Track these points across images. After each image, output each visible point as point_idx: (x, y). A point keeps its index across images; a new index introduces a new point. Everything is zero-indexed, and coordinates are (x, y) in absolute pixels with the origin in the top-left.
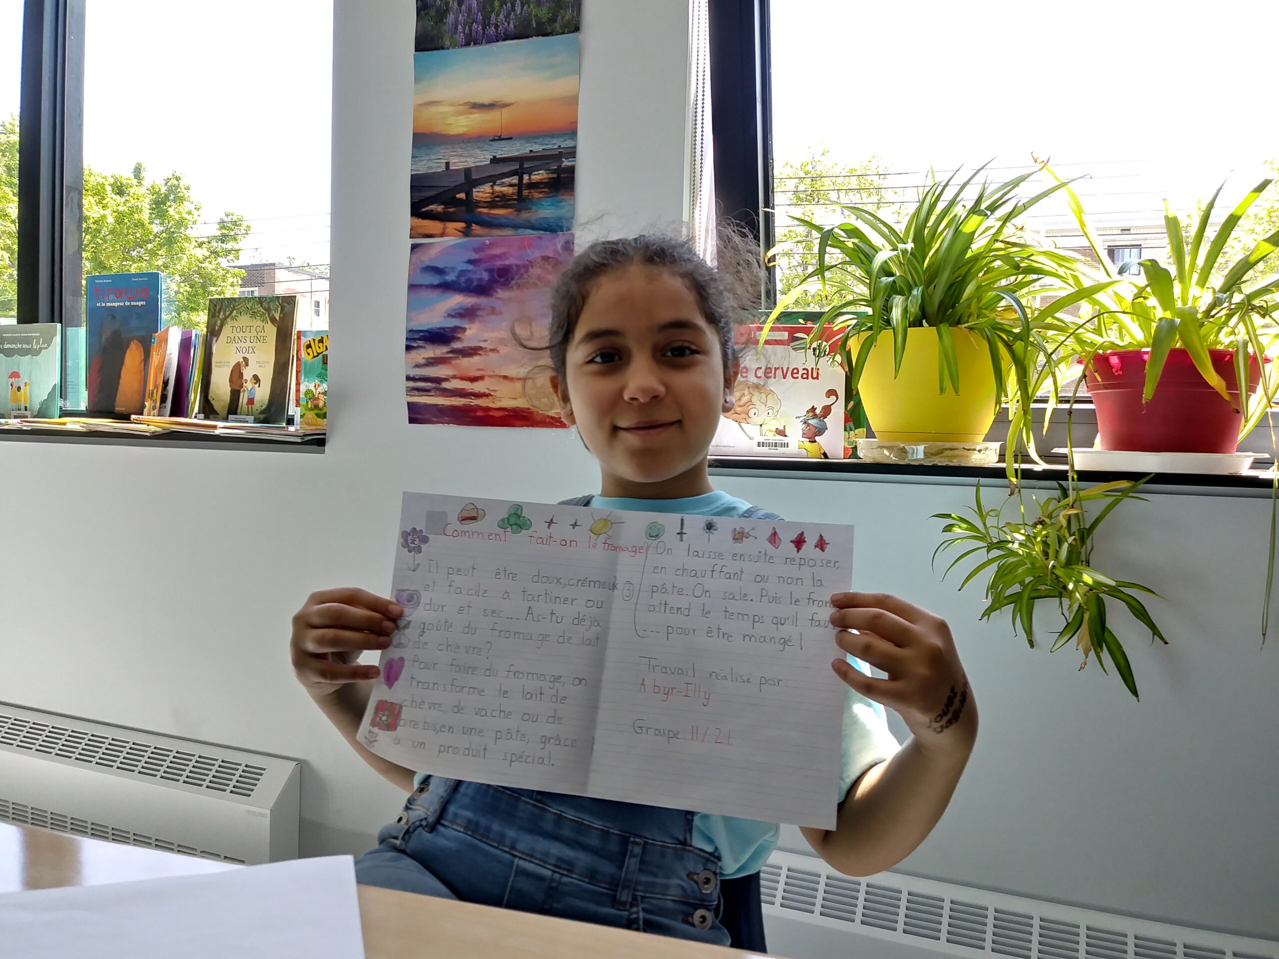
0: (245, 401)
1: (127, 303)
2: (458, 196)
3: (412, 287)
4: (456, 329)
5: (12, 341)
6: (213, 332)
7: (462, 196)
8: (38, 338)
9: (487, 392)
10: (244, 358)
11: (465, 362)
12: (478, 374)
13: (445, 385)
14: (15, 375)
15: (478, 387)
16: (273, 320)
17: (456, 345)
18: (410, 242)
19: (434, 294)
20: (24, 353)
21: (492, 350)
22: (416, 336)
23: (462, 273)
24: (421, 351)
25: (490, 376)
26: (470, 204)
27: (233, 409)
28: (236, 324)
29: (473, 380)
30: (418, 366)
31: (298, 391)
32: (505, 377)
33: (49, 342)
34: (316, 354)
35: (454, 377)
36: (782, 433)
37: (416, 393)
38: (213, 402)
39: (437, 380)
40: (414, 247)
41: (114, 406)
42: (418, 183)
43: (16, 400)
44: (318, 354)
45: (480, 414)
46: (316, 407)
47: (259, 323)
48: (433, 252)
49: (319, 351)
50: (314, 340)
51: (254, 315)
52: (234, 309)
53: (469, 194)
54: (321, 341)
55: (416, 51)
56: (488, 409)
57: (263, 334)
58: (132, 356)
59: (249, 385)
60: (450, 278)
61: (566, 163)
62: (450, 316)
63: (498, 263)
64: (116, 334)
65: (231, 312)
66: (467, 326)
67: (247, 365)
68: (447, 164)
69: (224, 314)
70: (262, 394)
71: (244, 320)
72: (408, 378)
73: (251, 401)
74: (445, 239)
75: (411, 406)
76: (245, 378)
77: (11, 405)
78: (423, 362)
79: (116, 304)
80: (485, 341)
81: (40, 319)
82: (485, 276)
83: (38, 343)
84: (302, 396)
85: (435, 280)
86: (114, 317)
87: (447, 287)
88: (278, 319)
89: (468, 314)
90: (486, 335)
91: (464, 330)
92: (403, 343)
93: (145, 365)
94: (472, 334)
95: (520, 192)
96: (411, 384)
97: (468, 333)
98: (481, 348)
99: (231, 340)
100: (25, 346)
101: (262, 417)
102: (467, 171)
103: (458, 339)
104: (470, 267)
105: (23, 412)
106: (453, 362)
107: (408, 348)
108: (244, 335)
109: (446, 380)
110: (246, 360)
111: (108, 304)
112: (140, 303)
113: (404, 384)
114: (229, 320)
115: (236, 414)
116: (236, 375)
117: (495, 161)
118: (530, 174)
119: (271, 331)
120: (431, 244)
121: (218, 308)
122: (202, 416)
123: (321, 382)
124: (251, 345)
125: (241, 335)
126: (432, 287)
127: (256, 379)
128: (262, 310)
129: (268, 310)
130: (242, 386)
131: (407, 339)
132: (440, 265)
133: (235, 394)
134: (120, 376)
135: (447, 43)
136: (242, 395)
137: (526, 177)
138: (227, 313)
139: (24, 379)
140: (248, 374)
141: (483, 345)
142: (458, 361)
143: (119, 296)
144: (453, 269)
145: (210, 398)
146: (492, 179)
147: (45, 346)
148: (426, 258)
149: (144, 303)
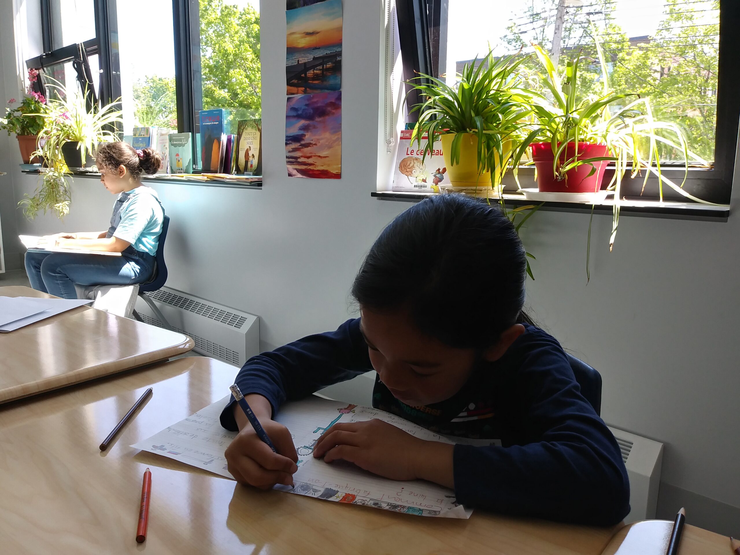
1: (213, 123)
3: (288, 117)
4: (302, 135)
5: (177, 140)
6: (239, 135)
7: (303, 75)
8: (184, 139)
9: (313, 163)
10: (249, 147)
11: (306, 150)
12: (310, 155)
13: (299, 160)
14: (177, 155)
15: (310, 161)
16: (258, 129)
17: (303, 142)
18: (287, 97)
19: (293, 120)
20: (180, 145)
21: (314, 144)
22: (289, 139)
23: (304, 110)
24: (291, 145)
25: (314, 156)
26: (306, 79)
28: (247, 131)
29: (308, 157)
30: (289, 152)
32: (319, 156)
33: (187, 141)
35: (302, 156)
36: (424, 181)
38: (239, 166)
39: (296, 158)
40: (289, 99)
41: (210, 167)
42: (289, 70)
43: (178, 166)
45: (311, 173)
47: (254, 131)
48: (294, 102)
51: (252, 127)
52: (246, 125)
53: (306, 75)
55: (287, 10)
56: (313, 170)
57: (255, 136)
58: (215, 146)
59: (251, 159)
60: (300, 112)
61: (338, 59)
62: (300, 129)
63: (316, 105)
64: (210, 136)
66: (306, 134)
67: (250, 150)
70: (255, 162)
71: (249, 130)
73: (251, 166)
74: (298, 95)
77: (177, 168)
78: (291, 150)
79: (209, 124)
80: (312, 140)
81: (185, 131)
82: (311, 111)
85: (295, 113)
86: (209, 129)
87: (299, 117)
89: (305, 128)
90: (313, 138)
91: (305, 135)
92: (284, 142)
94: (308, 137)
95: (323, 72)
96: (288, 160)
97: (307, 137)
98: (311, 144)
100: (180, 143)
101: (255, 172)
102: (305, 64)
103: (303, 140)
104: (306, 108)
105: (180, 171)
106: (301, 150)
107: (286, 144)
109: (299, 158)
111: (207, 124)
113: (285, 160)
114: (244, 129)
115: (247, 171)
116: (247, 154)
117: (314, 58)
118: (326, 65)
119: (258, 135)
120: (294, 97)
121: (241, 125)
122: (236, 173)
124: (251, 141)
125: (249, 136)
126: (294, 117)
127: (253, 155)
128: (255, 125)
129: (257, 125)
130: (248, 159)
131: (286, 140)
132: (296, 107)
133: (247, 162)
134: (211, 156)
135: (297, 5)
137: (325, 66)
138: (244, 127)
139: (180, 156)
140: (250, 154)
141: (311, 142)
143: (210, 120)
144: (301, 108)
145: (238, 164)
146: (313, 67)
147: (186, 142)
148: (293, 103)
149: (218, 123)
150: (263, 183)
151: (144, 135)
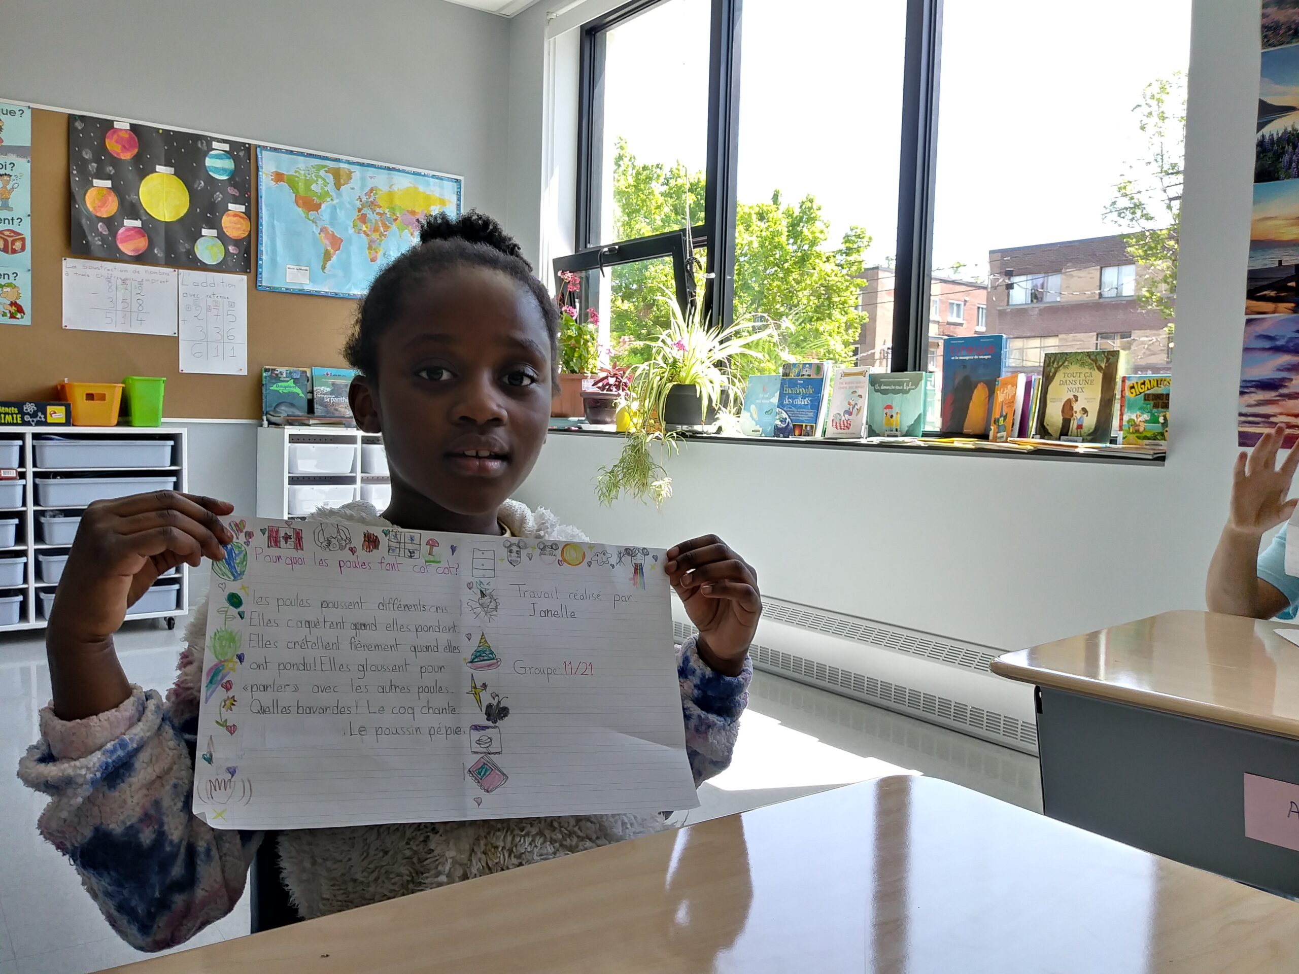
0: (1075, 426)
1: (976, 357)
2: (1289, 284)
3: (1246, 350)
4: (1283, 379)
5: (886, 384)
6: (1048, 379)
7: (1293, 284)
8: (908, 382)
10: (1074, 396)
11: (1291, 403)
13: (1272, 419)
14: (889, 407)
16: (1099, 368)
17: (1284, 391)
18: (1245, 318)
19: (1266, 355)
20: (896, 392)
22: (1249, 385)
23: (1291, 339)
24: (1253, 395)
27: (1065, 432)
28: (1067, 371)
29: (1297, 416)
30: (1250, 406)
31: (1121, 419)
33: (916, 385)
34: (1138, 393)
37: (1247, 425)
38: (1048, 427)
39: (1267, 416)
40: (1249, 322)
41: (963, 430)
42: (1253, 276)
43: (889, 424)
44: (1141, 393)
46: (1137, 431)
47: (1087, 370)
48: (1264, 325)
49: (1141, 391)
50: (1137, 383)
51: (1083, 364)
52: (1066, 360)
54: (1144, 383)
55: (1255, 182)
57: (1091, 378)
58: (979, 394)
59: (1078, 415)
60: (1279, 343)
62: (1279, 370)
64: (966, 379)
65: (1063, 363)
66: (1294, 377)
67: (1077, 400)
68: (1280, 262)
69: (1058, 364)
70: (1090, 422)
71: (1074, 368)
72: (1241, 415)
73: (1080, 427)
74: (1276, 315)
75: (1242, 435)
76: (1075, 409)
77: (885, 427)
78: (1255, 403)
79: (967, 358)
81: (908, 369)
83: (908, 385)
84: (1125, 423)
85: (1267, 344)
86: (965, 367)
87: (1277, 349)
88: (1103, 367)
91: (1291, 380)
92: (1238, 390)
93: (989, 400)
96: (1243, 419)
97: (1294, 382)
99: (1062, 383)
100: (897, 387)
101: (1089, 438)
103: (1285, 386)
105: (894, 432)
106: (1281, 403)
107: (1242, 393)
108: (1074, 379)
109: (1274, 416)
110: (1076, 398)
111: (961, 358)
112: (986, 357)
113: (1236, 419)
114: (1061, 368)
115: (1067, 435)
116: (1068, 407)
119: (1098, 376)
120: (1264, 318)
121: (1052, 359)
122: (1038, 436)
123: (1143, 413)
124: (1080, 386)
125: (1071, 379)
126: (1264, 349)
127: (1085, 411)
128: (1090, 361)
129: (1095, 361)
130: (1072, 416)
131: (1241, 387)
132: (1272, 334)
133: (1066, 422)
134: (968, 408)
135: (1282, 176)
136: (1072, 422)
138: (1060, 364)
139: (896, 409)
140: (1077, 407)
142: (1284, 402)
143: (970, 351)
144: (1283, 337)
145: (1045, 424)
147: (914, 387)
148: (1260, 329)
149: (990, 357)
150: (1167, 455)
151: (809, 375)
